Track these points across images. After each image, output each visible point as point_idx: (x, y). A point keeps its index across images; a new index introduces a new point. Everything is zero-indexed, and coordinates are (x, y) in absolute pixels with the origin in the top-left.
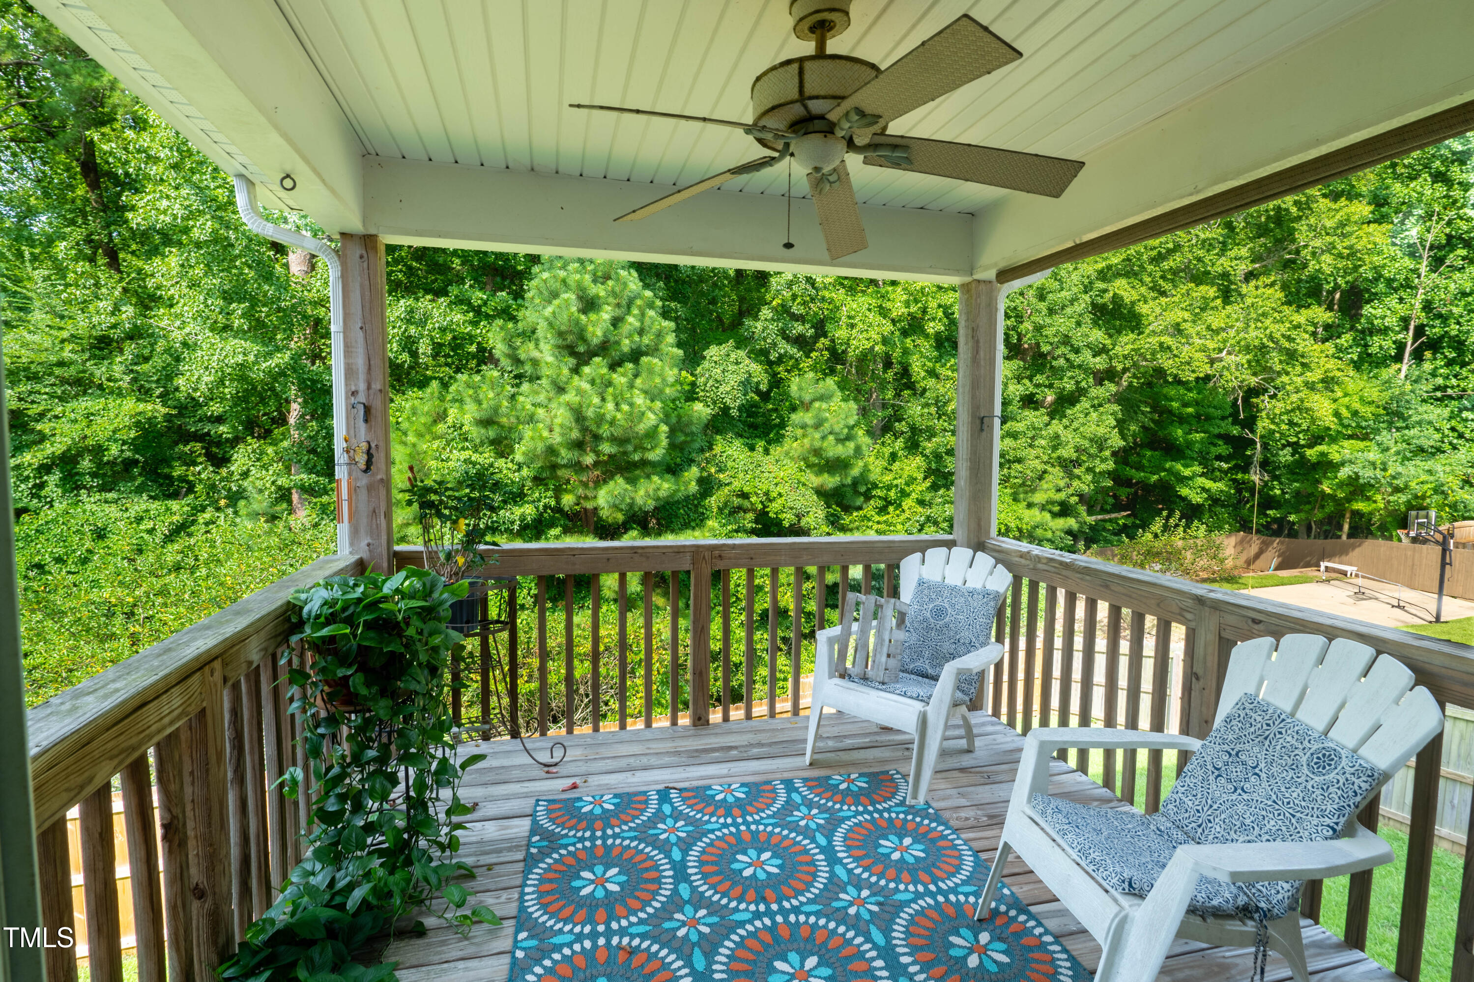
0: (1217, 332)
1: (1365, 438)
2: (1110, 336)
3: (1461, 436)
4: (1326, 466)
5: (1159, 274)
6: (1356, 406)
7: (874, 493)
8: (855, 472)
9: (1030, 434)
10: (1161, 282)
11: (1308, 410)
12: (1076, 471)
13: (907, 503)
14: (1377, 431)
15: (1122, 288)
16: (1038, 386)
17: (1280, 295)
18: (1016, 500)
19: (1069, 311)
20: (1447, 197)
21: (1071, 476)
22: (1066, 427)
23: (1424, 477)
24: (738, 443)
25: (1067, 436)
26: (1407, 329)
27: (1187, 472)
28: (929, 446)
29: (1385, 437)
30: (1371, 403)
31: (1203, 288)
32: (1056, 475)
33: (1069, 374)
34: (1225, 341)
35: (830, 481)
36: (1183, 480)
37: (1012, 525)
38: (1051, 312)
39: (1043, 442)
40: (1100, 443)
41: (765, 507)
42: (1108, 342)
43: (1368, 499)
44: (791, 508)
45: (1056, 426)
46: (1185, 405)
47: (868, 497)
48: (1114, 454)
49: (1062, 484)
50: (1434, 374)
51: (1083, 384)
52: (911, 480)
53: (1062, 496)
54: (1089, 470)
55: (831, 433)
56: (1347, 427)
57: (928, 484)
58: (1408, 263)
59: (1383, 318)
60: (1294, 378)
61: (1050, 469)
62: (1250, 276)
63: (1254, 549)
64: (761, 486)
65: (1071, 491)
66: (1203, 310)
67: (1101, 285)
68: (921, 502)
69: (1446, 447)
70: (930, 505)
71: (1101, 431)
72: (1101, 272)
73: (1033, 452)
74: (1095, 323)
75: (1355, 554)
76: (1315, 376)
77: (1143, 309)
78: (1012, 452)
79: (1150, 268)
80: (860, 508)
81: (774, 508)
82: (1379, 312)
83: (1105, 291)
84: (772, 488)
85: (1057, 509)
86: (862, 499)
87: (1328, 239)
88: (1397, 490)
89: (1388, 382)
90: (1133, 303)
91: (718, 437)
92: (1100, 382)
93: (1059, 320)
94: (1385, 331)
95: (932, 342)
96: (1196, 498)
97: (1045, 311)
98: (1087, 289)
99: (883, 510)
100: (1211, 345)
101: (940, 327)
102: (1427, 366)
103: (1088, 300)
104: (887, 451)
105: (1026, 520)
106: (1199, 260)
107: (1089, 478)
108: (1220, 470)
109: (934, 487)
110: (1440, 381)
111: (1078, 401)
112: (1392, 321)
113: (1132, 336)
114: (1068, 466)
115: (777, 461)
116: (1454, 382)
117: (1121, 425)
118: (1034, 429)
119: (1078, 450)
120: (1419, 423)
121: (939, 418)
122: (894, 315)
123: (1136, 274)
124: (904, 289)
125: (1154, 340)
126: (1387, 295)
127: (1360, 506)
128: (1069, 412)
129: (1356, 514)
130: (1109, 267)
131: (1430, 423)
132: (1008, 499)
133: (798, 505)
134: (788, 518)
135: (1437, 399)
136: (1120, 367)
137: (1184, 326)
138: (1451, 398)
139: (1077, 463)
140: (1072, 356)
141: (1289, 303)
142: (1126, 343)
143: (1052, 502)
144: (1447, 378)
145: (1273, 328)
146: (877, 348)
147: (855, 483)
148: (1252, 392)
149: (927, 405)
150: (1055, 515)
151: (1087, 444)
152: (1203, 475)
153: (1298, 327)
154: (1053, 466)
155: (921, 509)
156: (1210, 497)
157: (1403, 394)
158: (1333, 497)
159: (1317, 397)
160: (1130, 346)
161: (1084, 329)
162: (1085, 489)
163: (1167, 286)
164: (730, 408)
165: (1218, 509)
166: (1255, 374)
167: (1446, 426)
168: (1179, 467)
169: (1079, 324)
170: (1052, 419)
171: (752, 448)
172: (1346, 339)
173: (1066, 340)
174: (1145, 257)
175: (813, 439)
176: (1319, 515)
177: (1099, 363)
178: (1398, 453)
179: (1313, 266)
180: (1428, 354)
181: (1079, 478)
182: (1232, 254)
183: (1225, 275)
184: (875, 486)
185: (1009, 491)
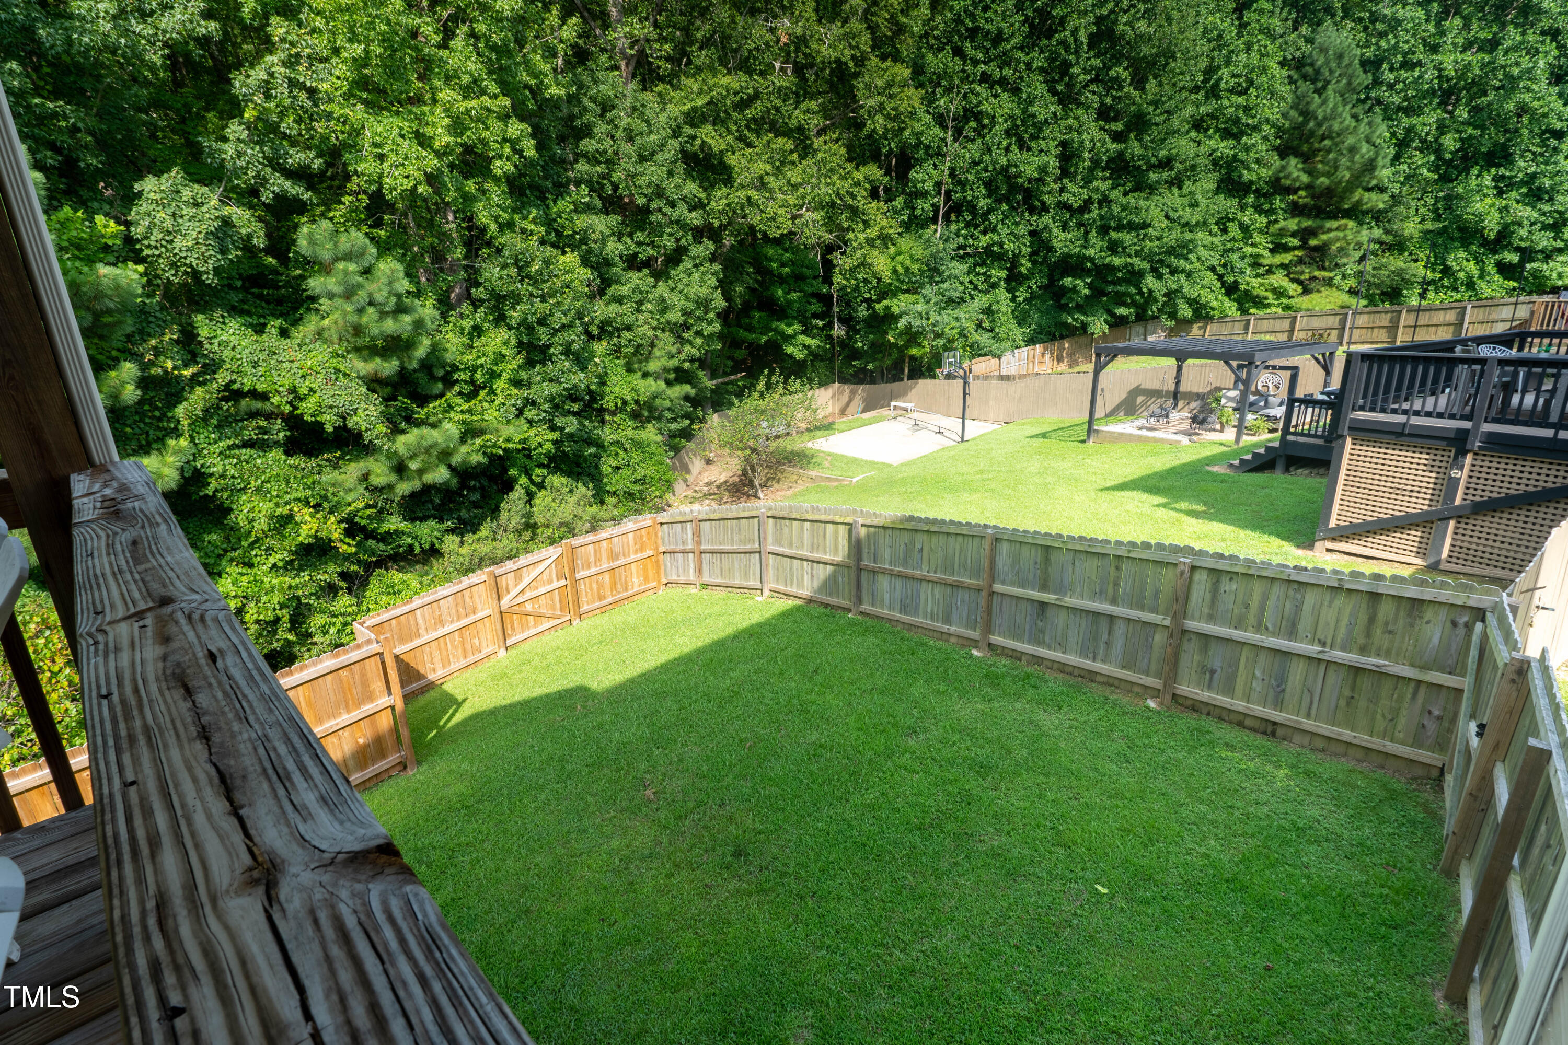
0: (795, 187)
1: (915, 292)
2: (705, 190)
3: (976, 288)
4: (890, 318)
5: (744, 123)
6: (908, 263)
7: (456, 376)
8: (421, 351)
9: (636, 298)
10: (746, 132)
11: (870, 265)
12: (686, 335)
13: (500, 385)
14: (922, 285)
15: (708, 134)
16: (639, 244)
17: (843, 151)
18: (630, 370)
19: (659, 157)
20: (963, 71)
21: (683, 341)
22: (672, 289)
23: (954, 324)
24: (234, 324)
25: (673, 298)
26: (939, 193)
27: (790, 331)
28: (514, 316)
29: (927, 290)
30: (918, 260)
31: (781, 140)
32: (666, 341)
33: (668, 230)
34: (803, 197)
35: (388, 367)
36: (788, 338)
37: (628, 398)
38: (642, 159)
39: (650, 306)
40: (704, 304)
41: (295, 408)
42: (703, 195)
43: (919, 345)
44: (331, 407)
45: (662, 289)
46: (783, 265)
47: (449, 382)
48: (718, 315)
49: (674, 350)
50: (957, 234)
51: (683, 242)
52: (500, 358)
53: (674, 363)
54: (698, 333)
55: (371, 303)
56: (902, 282)
57: (520, 360)
58: (937, 131)
59: (923, 182)
60: (858, 236)
61: (661, 335)
62: (821, 132)
63: (845, 398)
64: (281, 380)
65: (683, 357)
66: (782, 163)
67: (688, 130)
68: (517, 383)
69: (968, 298)
70: (529, 385)
71: (704, 291)
72: (687, 115)
73: (642, 318)
74: (688, 174)
75: (913, 393)
76: (873, 232)
77: (731, 160)
78: (619, 319)
79: (735, 115)
80: (442, 395)
81: (307, 408)
82: (920, 176)
83: (694, 137)
84: (298, 382)
85: (672, 376)
86: (440, 386)
87: (879, 98)
88: (938, 336)
89: (928, 241)
90: (722, 153)
91: (200, 317)
92: (698, 239)
93: (650, 167)
94: (924, 195)
95: (505, 187)
96: (800, 355)
97: (635, 158)
98: (676, 134)
99: (471, 396)
100: (792, 201)
101: (510, 168)
102: (954, 227)
103: (677, 145)
104: (467, 324)
105: (642, 390)
106: (777, 109)
107: (699, 341)
108: (816, 327)
109: (530, 363)
110: (961, 240)
111: (681, 261)
112: (929, 186)
113: (725, 190)
114: (678, 331)
115: (300, 346)
116: (970, 241)
117: (724, 285)
118: (641, 292)
119: (686, 313)
120: (949, 277)
121: (522, 281)
122: (437, 145)
123: (723, 121)
124: (446, 110)
125: (742, 194)
126: (926, 160)
127: (913, 351)
128: (673, 273)
129: (912, 358)
130: (694, 109)
131: (956, 277)
132: (622, 371)
133: (340, 402)
134: (329, 421)
135: (962, 257)
136: (717, 224)
137: (767, 179)
138: (968, 255)
139: (686, 327)
140: (668, 210)
141: (850, 160)
142: (720, 199)
143: (666, 370)
144: (966, 238)
145: (839, 184)
146: (420, 189)
147: (427, 366)
148: (830, 248)
149: (504, 267)
150: (669, 383)
151: (692, 306)
152: (803, 332)
153: (857, 184)
154: (663, 330)
155: (516, 391)
156: (811, 353)
157: (938, 251)
158: (895, 345)
159: (875, 253)
160: (725, 201)
161: (677, 180)
162: (696, 353)
163: (752, 137)
164: (201, 273)
165: (817, 364)
166: (831, 232)
167: (966, 279)
168: (783, 326)
169: (671, 174)
170: (657, 281)
171: (260, 329)
172: (899, 202)
173: (660, 193)
174: (728, 102)
175: (345, 313)
176: (888, 362)
177: (695, 218)
178: (936, 304)
179: (869, 126)
180: (953, 216)
181: (689, 342)
182: (804, 106)
183: (800, 129)
184: (455, 369)
185: (621, 362)
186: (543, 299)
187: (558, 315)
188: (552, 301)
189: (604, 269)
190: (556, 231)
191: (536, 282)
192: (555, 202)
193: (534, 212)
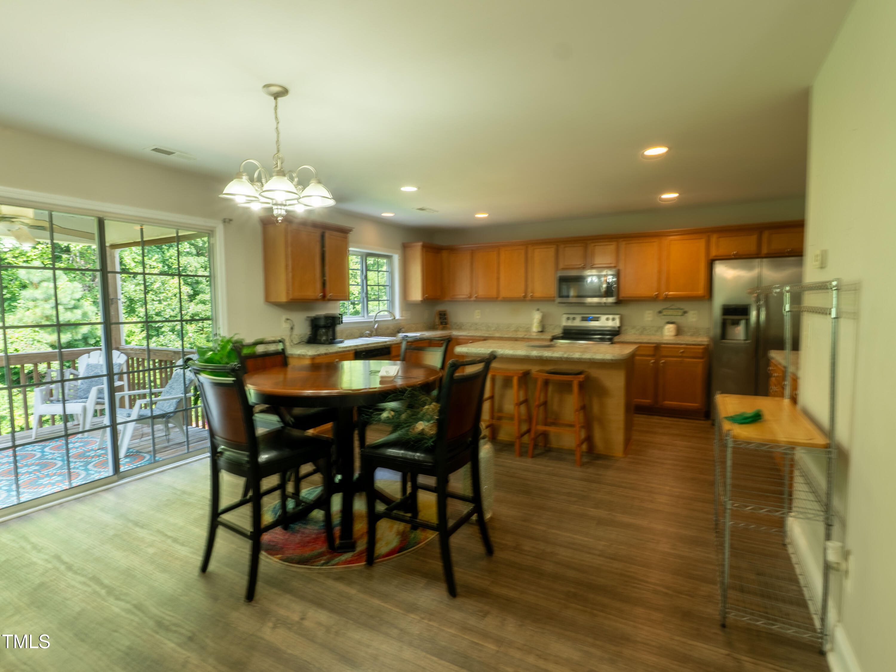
185: (204, 336)
186: (160, 302)
187: (168, 310)
188: (165, 303)
189: (195, 286)
190: (168, 265)
191: (156, 293)
192: (168, 250)
193: (156, 256)
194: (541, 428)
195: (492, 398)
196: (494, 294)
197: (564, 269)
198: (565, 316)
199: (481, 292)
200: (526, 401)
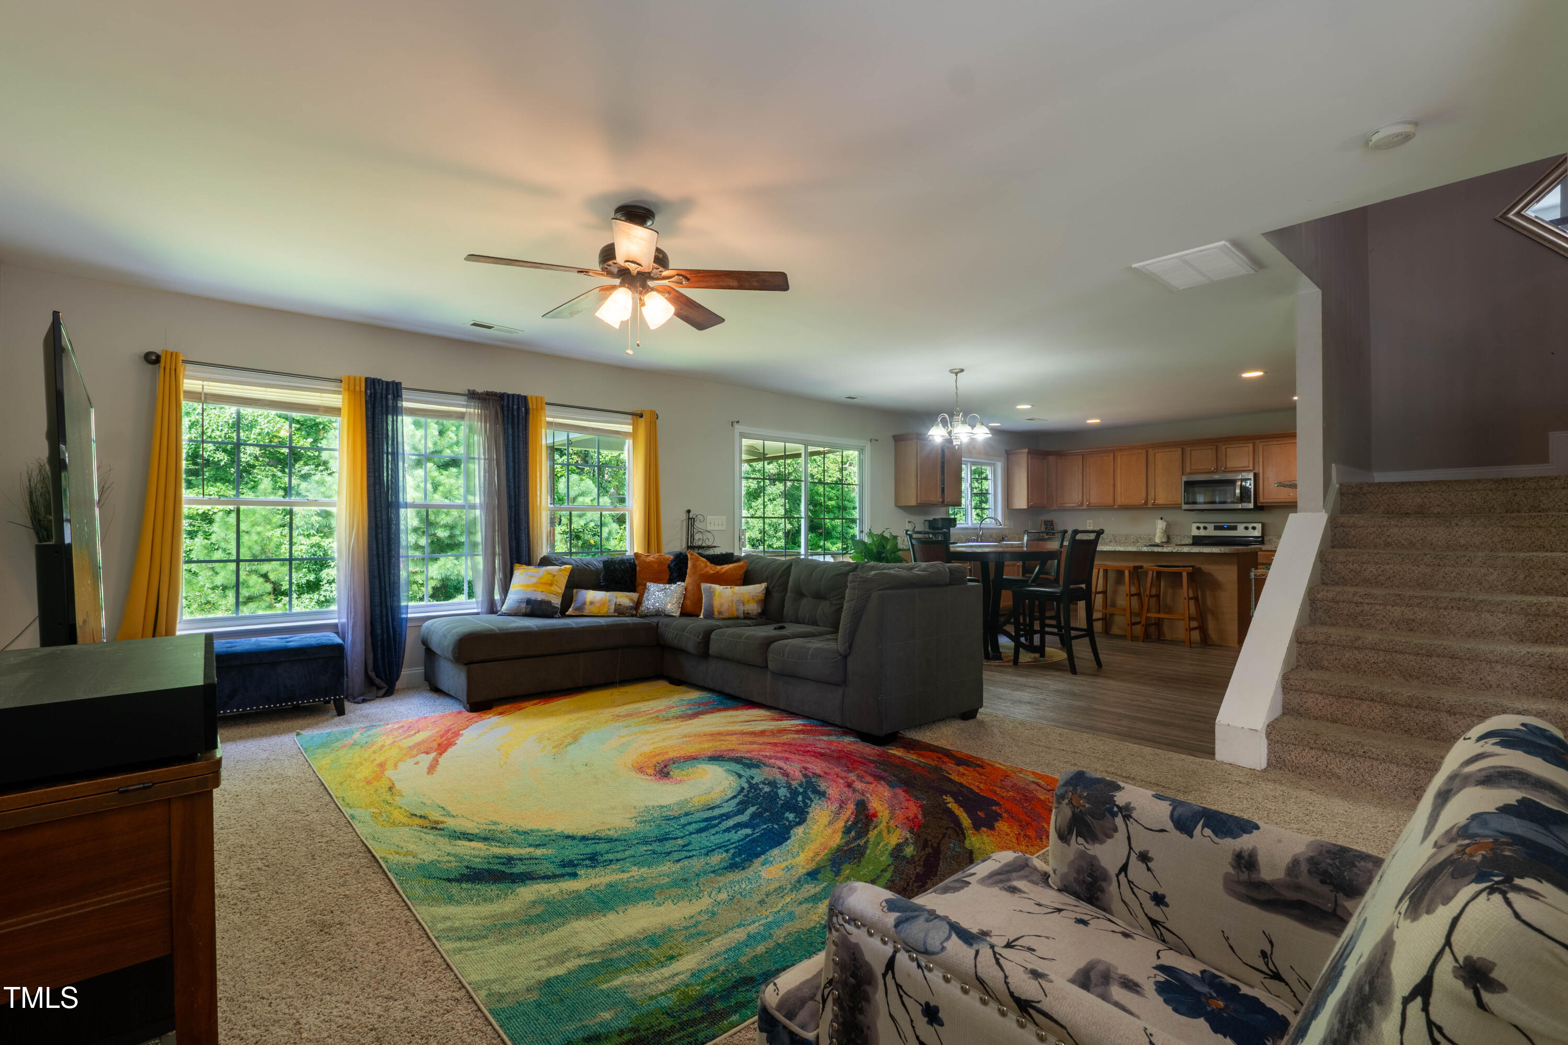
194: (1153, 615)
195: (1104, 592)
196: (1111, 502)
197: (1190, 474)
198: (1194, 526)
199: (1094, 500)
200: (1138, 595)
